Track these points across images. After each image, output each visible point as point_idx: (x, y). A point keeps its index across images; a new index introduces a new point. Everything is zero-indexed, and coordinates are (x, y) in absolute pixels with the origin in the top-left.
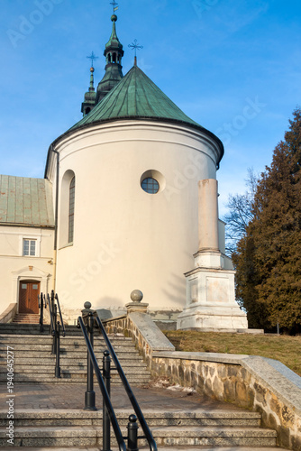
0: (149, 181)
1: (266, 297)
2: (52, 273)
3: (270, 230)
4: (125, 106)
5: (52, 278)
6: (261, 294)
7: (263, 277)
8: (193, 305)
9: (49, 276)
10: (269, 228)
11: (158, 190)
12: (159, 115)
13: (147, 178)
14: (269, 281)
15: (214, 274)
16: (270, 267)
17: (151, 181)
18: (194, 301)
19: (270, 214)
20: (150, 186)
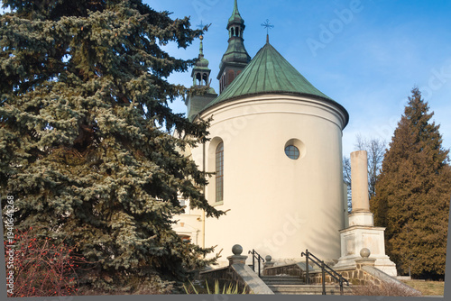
0: (292, 149)
1: (399, 249)
2: (201, 229)
3: (401, 193)
4: (267, 81)
5: (201, 234)
6: (395, 246)
7: (395, 232)
8: (350, 257)
9: (198, 231)
10: (400, 190)
11: (298, 156)
12: (299, 91)
13: (289, 146)
14: (401, 235)
15: (368, 231)
16: (402, 224)
17: (292, 148)
18: (349, 254)
19: (401, 180)
20: (291, 153)
